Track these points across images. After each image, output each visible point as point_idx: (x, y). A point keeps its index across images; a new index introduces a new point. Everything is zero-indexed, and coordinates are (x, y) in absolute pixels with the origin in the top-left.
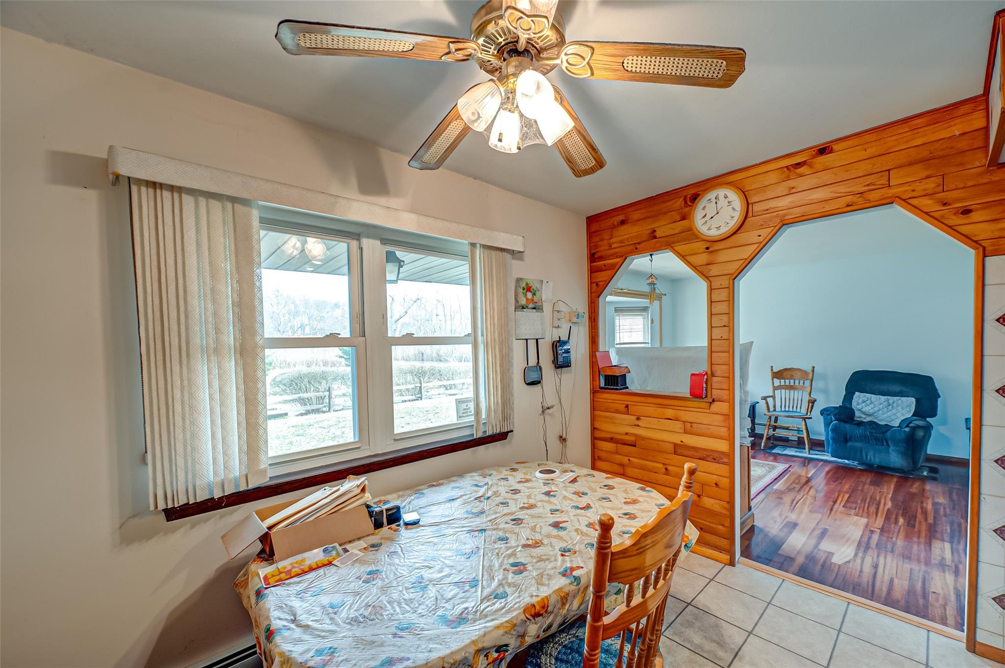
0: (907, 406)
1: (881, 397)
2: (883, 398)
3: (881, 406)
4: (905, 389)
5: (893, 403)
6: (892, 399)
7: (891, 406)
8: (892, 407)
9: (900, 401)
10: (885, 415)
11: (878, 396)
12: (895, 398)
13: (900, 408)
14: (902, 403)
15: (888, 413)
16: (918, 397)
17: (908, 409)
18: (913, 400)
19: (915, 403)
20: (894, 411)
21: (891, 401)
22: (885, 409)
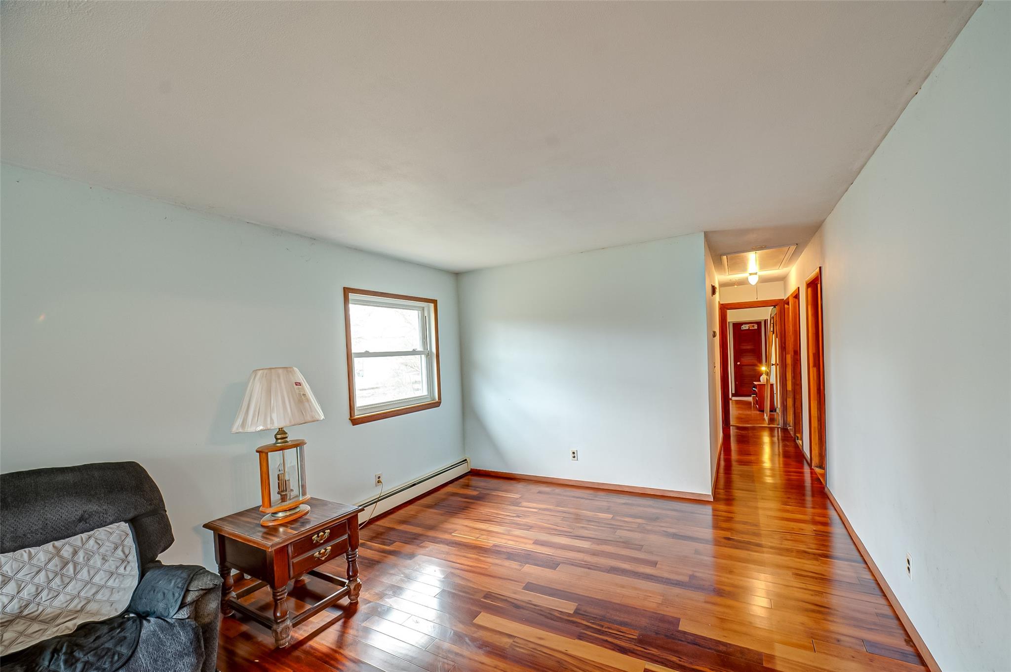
0: (116, 548)
1: (33, 550)
2: (41, 554)
3: (41, 578)
4: (93, 507)
5: (75, 553)
6: (66, 546)
7: (70, 566)
8: (75, 565)
9: (92, 542)
10: (61, 598)
11: (24, 553)
12: (76, 540)
13: (97, 561)
14: (100, 546)
15: (69, 588)
16: (131, 515)
17: (119, 552)
18: (125, 526)
19: (130, 532)
20: (84, 574)
21: (67, 552)
22: (57, 580)
